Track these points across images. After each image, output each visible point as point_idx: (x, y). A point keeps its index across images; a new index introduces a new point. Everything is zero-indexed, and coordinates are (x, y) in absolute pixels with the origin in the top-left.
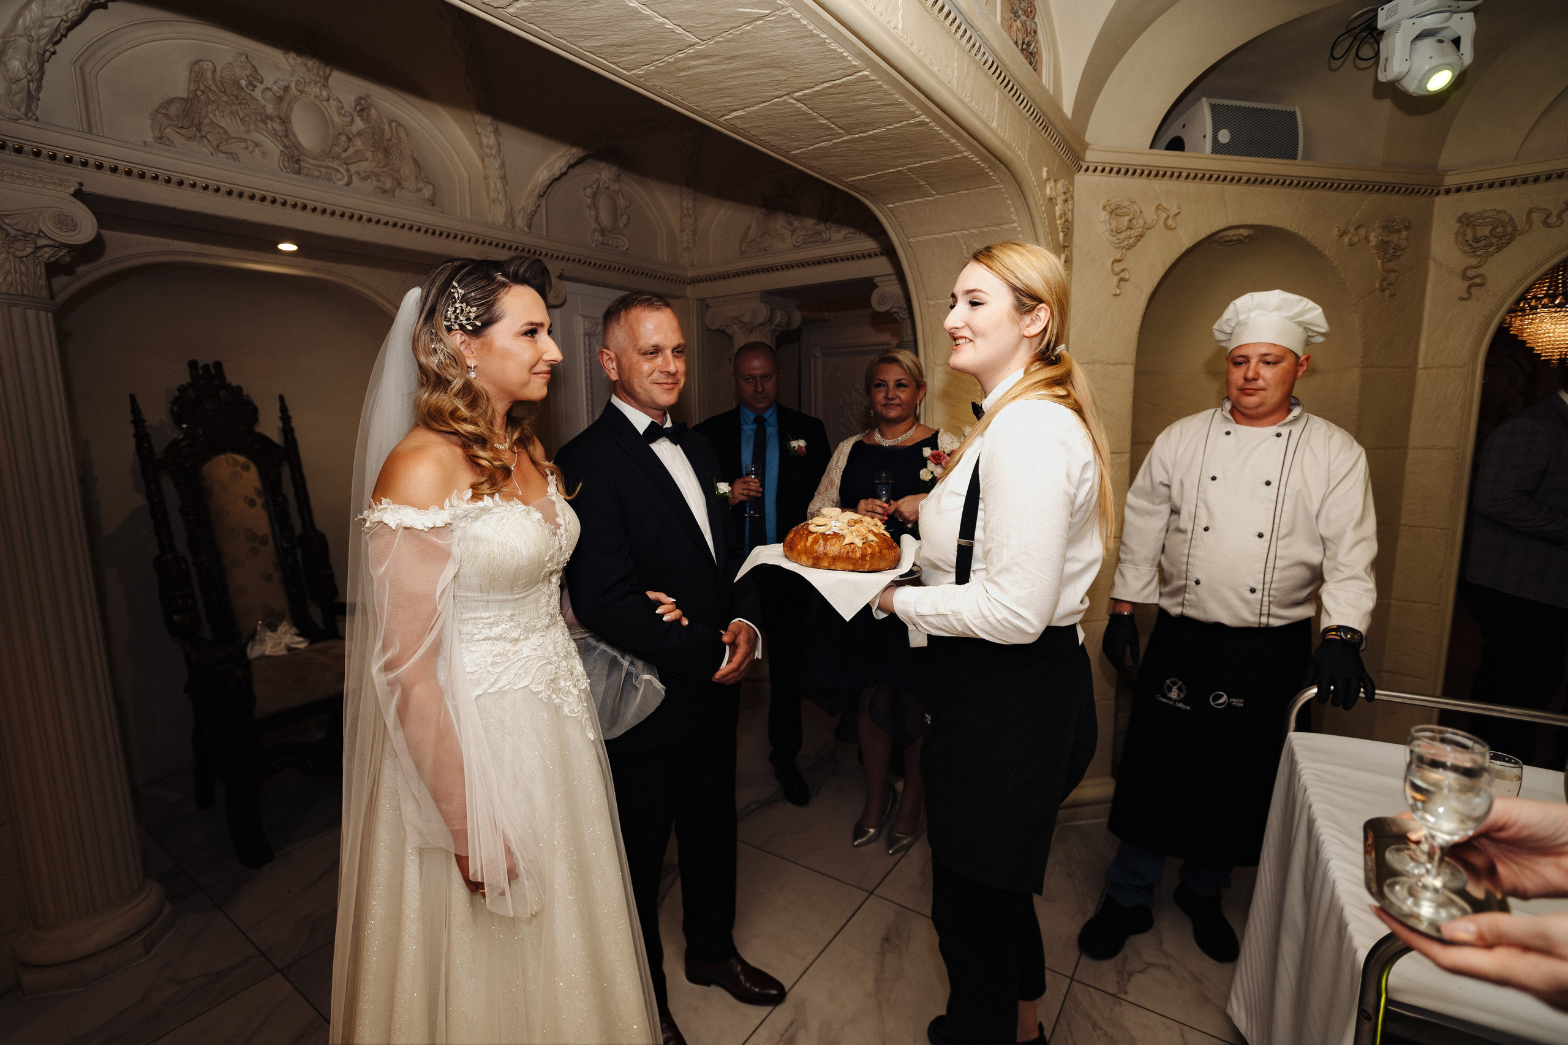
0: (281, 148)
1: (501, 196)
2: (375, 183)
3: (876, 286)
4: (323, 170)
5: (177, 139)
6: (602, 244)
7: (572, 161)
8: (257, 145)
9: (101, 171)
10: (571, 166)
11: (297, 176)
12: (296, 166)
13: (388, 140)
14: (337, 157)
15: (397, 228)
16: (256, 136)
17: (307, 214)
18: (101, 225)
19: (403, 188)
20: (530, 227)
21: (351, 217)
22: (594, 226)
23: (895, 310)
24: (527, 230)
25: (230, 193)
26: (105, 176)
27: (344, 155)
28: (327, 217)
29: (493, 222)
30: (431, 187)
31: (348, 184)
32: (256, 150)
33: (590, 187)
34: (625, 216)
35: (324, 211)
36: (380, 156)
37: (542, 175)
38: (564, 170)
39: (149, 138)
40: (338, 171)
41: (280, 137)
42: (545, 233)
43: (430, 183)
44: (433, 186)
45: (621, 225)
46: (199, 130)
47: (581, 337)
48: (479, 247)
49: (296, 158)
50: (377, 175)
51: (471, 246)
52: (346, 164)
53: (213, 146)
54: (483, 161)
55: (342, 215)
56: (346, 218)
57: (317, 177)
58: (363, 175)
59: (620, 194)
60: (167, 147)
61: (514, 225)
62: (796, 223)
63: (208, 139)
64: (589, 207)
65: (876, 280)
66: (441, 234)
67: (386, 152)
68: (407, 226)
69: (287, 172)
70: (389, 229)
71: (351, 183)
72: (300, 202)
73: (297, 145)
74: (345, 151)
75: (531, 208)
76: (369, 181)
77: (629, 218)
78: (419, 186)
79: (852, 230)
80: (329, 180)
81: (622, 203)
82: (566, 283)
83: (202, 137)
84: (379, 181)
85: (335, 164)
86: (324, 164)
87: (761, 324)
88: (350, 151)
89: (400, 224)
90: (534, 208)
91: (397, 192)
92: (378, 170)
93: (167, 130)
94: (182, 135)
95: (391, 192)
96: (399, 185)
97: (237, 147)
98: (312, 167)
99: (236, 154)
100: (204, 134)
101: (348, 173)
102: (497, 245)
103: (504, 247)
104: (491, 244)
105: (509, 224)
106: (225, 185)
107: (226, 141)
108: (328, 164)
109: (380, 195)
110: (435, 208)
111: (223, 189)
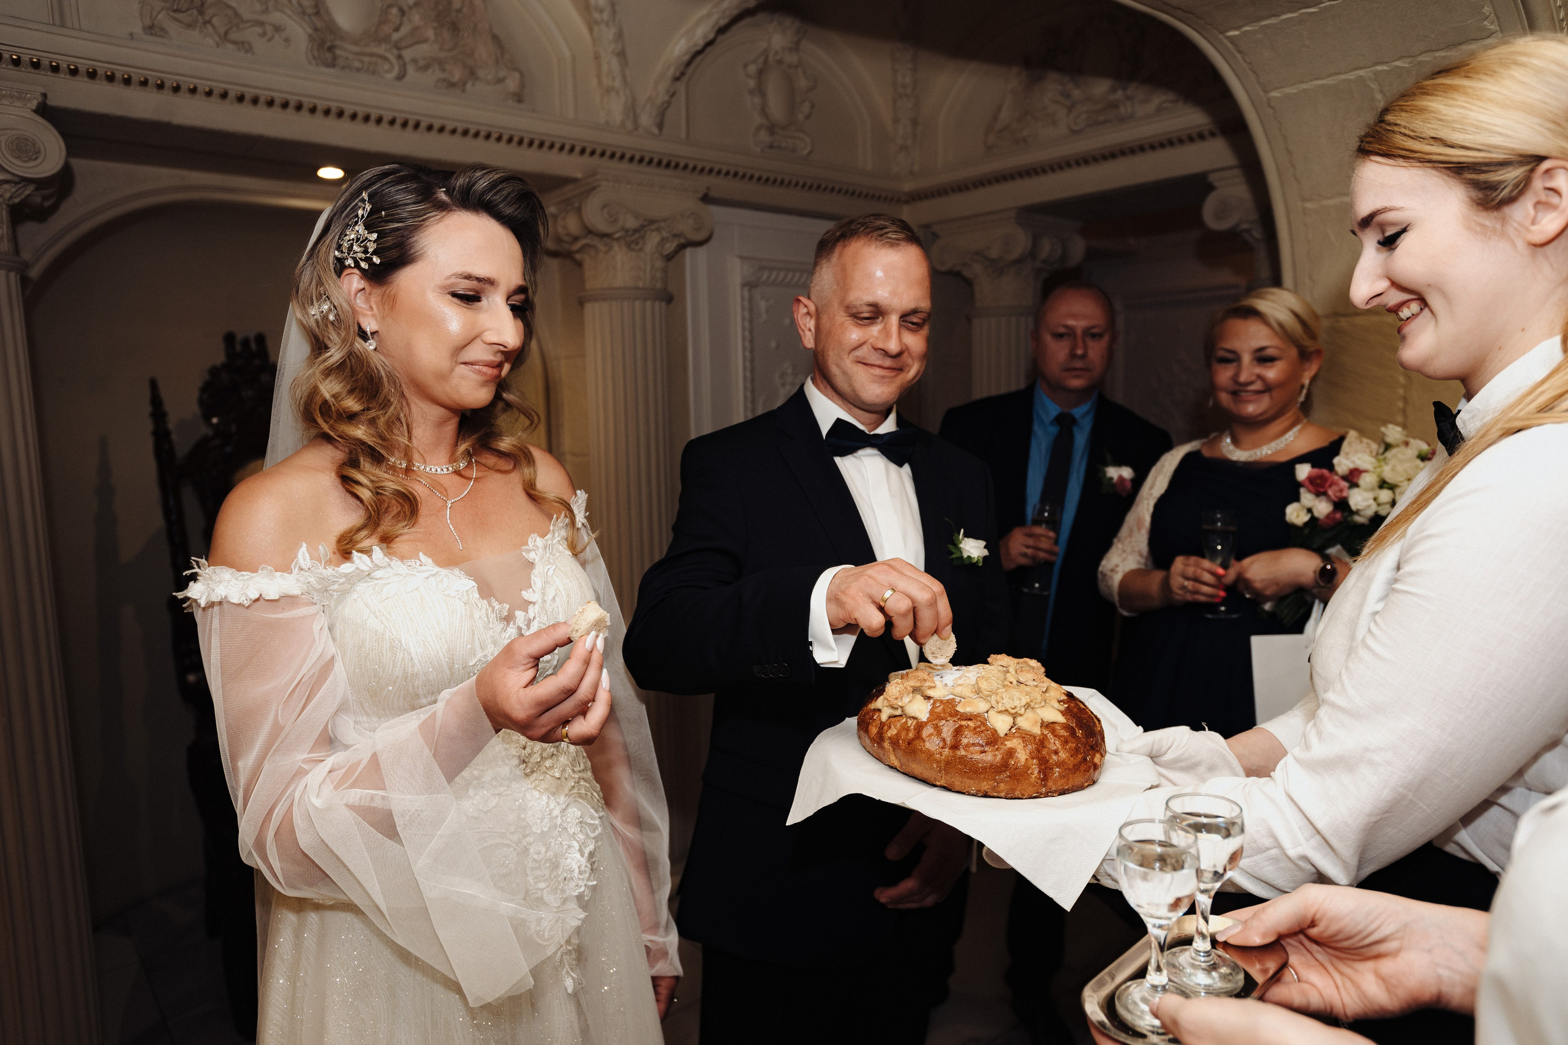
0: (310, 31)
1: (618, 83)
2: (439, 75)
3: (1211, 188)
4: (366, 59)
5: (172, 28)
6: (771, 147)
7: (723, 22)
8: (278, 29)
9: (75, 78)
10: (722, 30)
11: (331, 71)
12: (329, 55)
13: (459, 11)
14: (386, 39)
15: (469, 138)
16: (276, 17)
17: (345, 124)
18: (72, 151)
19: (477, 79)
20: (660, 126)
21: (405, 124)
22: (758, 120)
23: (1245, 226)
24: (655, 131)
25: (241, 99)
26: (82, 84)
27: (396, 36)
28: (371, 127)
29: (607, 123)
30: (517, 75)
31: (401, 77)
32: (277, 37)
33: (754, 62)
34: (807, 104)
35: (367, 118)
36: (446, 34)
37: (680, 47)
38: (711, 36)
39: (138, 29)
40: (385, 59)
41: (309, 16)
42: (683, 135)
43: (517, 69)
44: (522, 74)
45: (801, 117)
46: (201, 12)
47: (738, 288)
48: (586, 160)
49: (328, 44)
50: (441, 63)
51: (575, 158)
52: (399, 49)
53: (219, 35)
54: (591, 30)
55: (392, 122)
56: (397, 126)
57: (358, 70)
58: (422, 63)
59: (800, 69)
60: (160, 40)
61: (636, 125)
62: (1076, 93)
63: (213, 26)
64: (752, 92)
65: (1212, 178)
66: (531, 143)
67: (455, 28)
68: (483, 134)
69: (317, 65)
70: (457, 139)
71: (404, 76)
72: (334, 106)
73: (332, 28)
74: (397, 29)
75: (662, 97)
76: (430, 71)
77: (813, 106)
78: (501, 74)
79: (1171, 96)
80: (373, 72)
81: (803, 83)
82: (715, 209)
83: (206, 23)
84: (444, 70)
85: (382, 50)
86: (368, 50)
87: (1019, 261)
88: (404, 30)
89: (472, 131)
90: (666, 98)
91: (469, 86)
92: (442, 55)
93: (160, 16)
94: (179, 21)
95: (461, 86)
96: (472, 74)
97: (251, 34)
98: (351, 56)
99: (249, 44)
100: (207, 18)
101: (400, 62)
102: (612, 156)
103: (622, 157)
104: (603, 154)
105: (630, 125)
106: (233, 88)
107: (235, 26)
108: (373, 50)
109: (445, 91)
110: (521, 105)
111: (232, 94)
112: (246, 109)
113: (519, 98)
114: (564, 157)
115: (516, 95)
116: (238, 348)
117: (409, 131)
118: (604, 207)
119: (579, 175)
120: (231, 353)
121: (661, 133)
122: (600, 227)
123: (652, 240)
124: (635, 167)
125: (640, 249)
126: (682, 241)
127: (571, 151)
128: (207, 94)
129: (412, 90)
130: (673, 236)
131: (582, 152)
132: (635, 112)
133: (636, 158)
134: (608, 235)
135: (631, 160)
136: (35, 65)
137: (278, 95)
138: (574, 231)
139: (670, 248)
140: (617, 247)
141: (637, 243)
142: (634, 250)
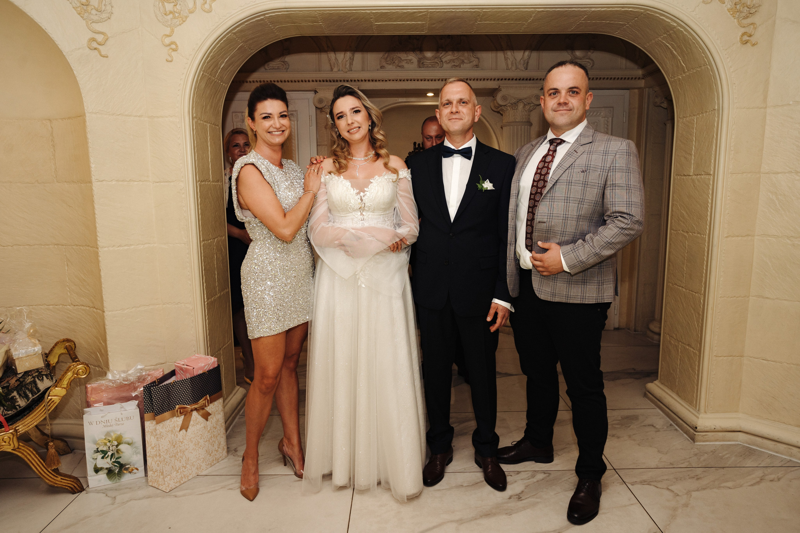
0: (417, 59)
1: (509, 56)
2: (453, 64)
4: (432, 63)
5: (386, 65)
8: (410, 60)
11: (422, 70)
14: (437, 57)
16: (410, 57)
27: (440, 55)
28: (434, 82)
30: (477, 60)
32: (410, 62)
35: (432, 80)
36: (455, 52)
39: (379, 67)
40: (436, 63)
41: (418, 55)
42: (536, 69)
43: (477, 58)
44: (479, 59)
45: (589, 53)
48: (500, 82)
49: (422, 62)
50: (453, 60)
51: (496, 82)
52: (441, 59)
53: (396, 65)
57: (430, 67)
58: (448, 61)
60: (383, 69)
61: (516, 68)
69: (419, 68)
71: (442, 67)
72: (423, 78)
73: (424, 57)
75: (526, 58)
76: (450, 63)
78: (471, 60)
80: (434, 67)
84: (454, 62)
85: (436, 60)
88: (443, 53)
91: (462, 65)
92: (454, 58)
93: (384, 63)
94: (388, 64)
95: (459, 66)
96: (463, 62)
97: (404, 63)
98: (428, 63)
99: (403, 66)
100: (394, 61)
101: (441, 63)
102: (509, 79)
103: (512, 79)
104: (505, 79)
105: (514, 68)
106: (399, 78)
107: (400, 62)
108: (434, 61)
109: (454, 68)
110: (478, 68)
111: (398, 79)
112: (402, 83)
114: (492, 82)
115: (476, 65)
118: (503, 97)
119: (497, 87)
121: (526, 69)
122: (501, 103)
123: (521, 106)
124: (517, 82)
125: (516, 109)
126: (532, 105)
127: (494, 80)
128: (393, 80)
129: (444, 70)
130: (529, 104)
131: (498, 80)
132: (516, 64)
133: (518, 79)
134: (505, 105)
135: (516, 80)
136: (358, 81)
137: (409, 78)
138: (497, 105)
139: (527, 107)
140: (509, 109)
141: (515, 107)
142: (514, 109)
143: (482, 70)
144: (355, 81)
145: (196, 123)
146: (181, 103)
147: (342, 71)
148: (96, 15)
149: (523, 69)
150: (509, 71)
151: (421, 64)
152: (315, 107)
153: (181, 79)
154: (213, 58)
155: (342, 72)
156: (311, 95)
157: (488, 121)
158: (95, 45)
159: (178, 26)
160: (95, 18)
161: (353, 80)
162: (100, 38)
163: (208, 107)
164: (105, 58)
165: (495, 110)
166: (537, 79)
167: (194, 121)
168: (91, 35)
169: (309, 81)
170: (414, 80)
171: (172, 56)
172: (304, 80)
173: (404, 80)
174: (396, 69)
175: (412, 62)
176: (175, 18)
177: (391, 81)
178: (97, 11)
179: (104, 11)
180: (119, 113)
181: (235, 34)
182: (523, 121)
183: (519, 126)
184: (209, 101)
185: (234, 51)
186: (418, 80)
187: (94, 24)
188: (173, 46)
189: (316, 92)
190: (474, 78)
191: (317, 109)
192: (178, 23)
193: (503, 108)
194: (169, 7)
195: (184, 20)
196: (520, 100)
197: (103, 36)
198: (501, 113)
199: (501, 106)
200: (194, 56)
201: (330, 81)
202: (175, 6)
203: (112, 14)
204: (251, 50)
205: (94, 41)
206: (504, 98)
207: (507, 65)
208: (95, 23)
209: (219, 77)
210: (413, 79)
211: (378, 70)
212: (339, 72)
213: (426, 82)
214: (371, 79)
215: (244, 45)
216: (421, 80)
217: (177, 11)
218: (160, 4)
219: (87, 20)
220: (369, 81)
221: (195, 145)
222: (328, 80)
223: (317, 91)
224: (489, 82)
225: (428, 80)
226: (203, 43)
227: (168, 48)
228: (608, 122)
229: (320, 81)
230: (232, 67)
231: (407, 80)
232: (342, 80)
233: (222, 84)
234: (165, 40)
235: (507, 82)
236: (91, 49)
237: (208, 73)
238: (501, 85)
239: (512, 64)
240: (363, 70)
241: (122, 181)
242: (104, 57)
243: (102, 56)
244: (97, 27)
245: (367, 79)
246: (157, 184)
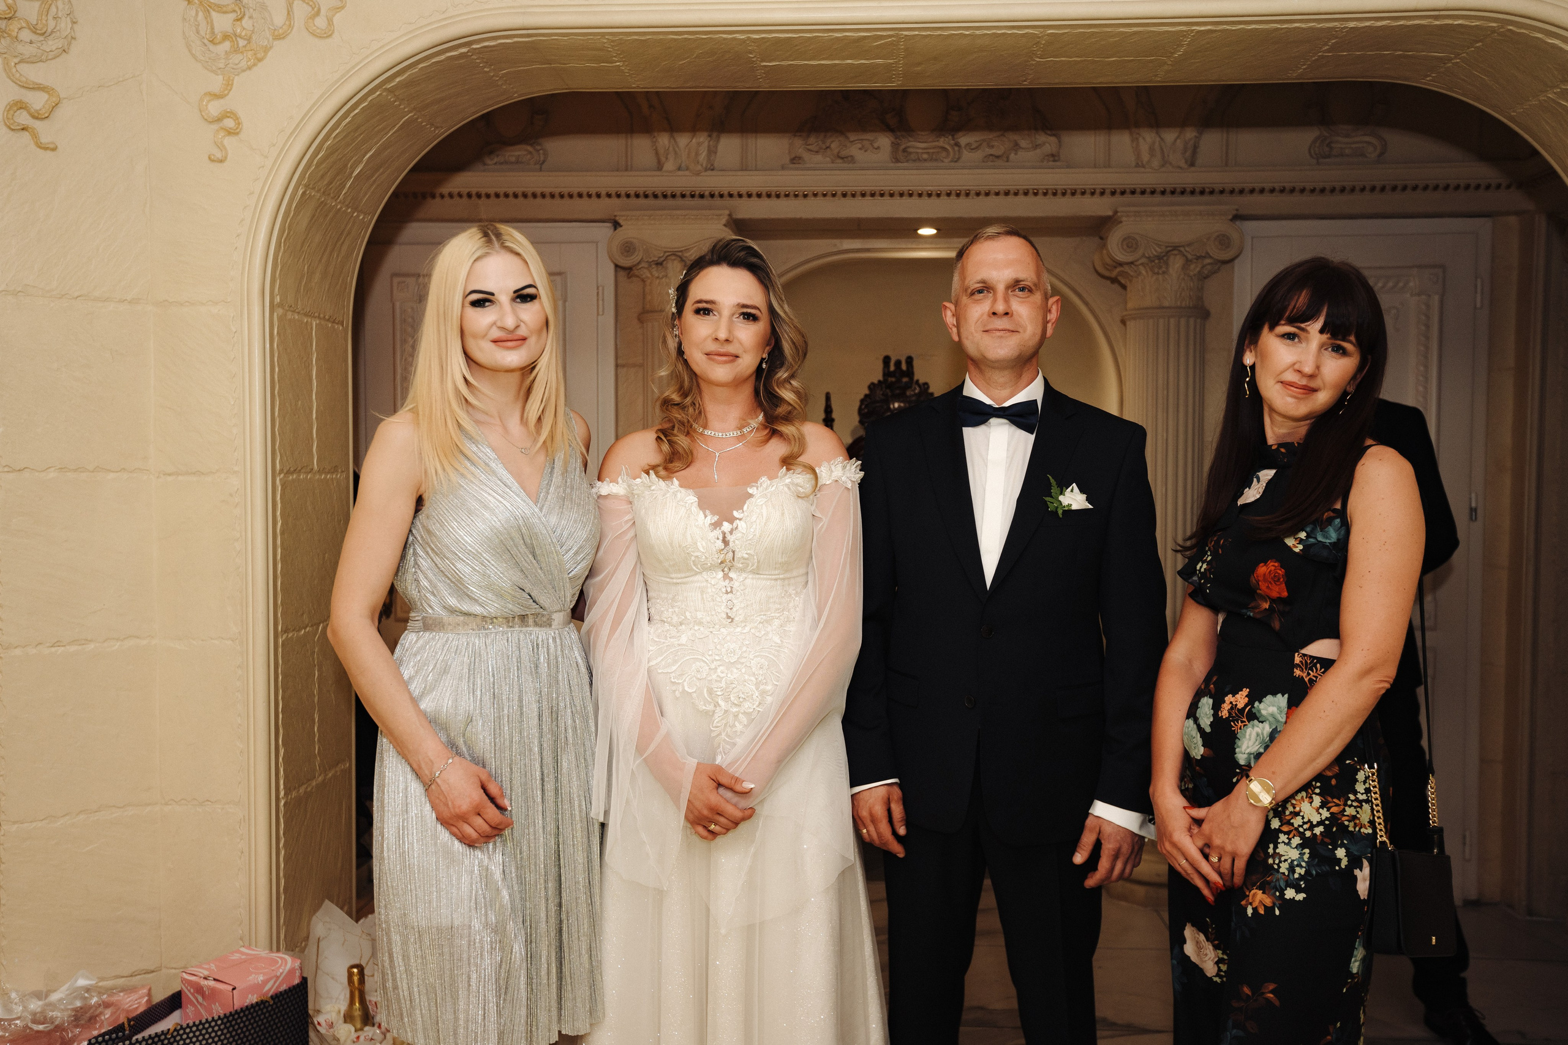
0: (892, 139)
2: (987, 152)
4: (931, 151)
5: (806, 156)
8: (871, 142)
9: (750, 199)
11: (905, 164)
12: (902, 154)
19: (1019, 149)
20: (1191, 160)
21: (958, 194)
24: (1186, 165)
26: (753, 202)
28: (935, 200)
30: (1055, 139)
31: (955, 160)
32: (870, 147)
35: (930, 194)
39: (786, 160)
41: (894, 128)
43: (1055, 136)
44: (1058, 138)
46: (824, 141)
48: (1117, 199)
49: (903, 147)
50: (988, 143)
52: (955, 139)
53: (832, 154)
55: (949, 194)
56: (953, 196)
57: (925, 160)
58: (974, 145)
60: (799, 166)
63: (831, 149)
66: (1064, 193)
68: (1021, 192)
69: (895, 162)
70: (1001, 199)
71: (959, 158)
72: (906, 189)
76: (981, 150)
78: (1039, 143)
80: (936, 160)
82: (1246, 226)
83: (827, 148)
84: (990, 148)
85: (941, 142)
86: (933, 144)
89: (1016, 190)
91: (1012, 155)
92: (991, 135)
93: (799, 150)
94: (811, 151)
95: (1004, 157)
96: (1016, 146)
98: (920, 151)
99: (852, 156)
100: (827, 144)
101: (956, 148)
102: (1143, 192)
103: (1153, 192)
104: (1133, 192)
105: (1156, 163)
106: (840, 189)
107: (845, 146)
108: (936, 144)
109: (990, 164)
110: (1058, 163)
111: (839, 193)
112: (849, 201)
113: (1054, 157)
114: (1096, 199)
115: (1053, 155)
116: (892, 368)
117: (962, 199)
118: (1125, 239)
119: (1110, 213)
120: (887, 373)
121: (1192, 164)
122: (1120, 257)
123: (1176, 264)
124: (1168, 198)
125: (1164, 273)
126: (1208, 261)
127: (1102, 193)
128: (825, 195)
129: (963, 168)
130: (1198, 258)
131: (1113, 193)
132: (1162, 150)
133: (1168, 190)
134: (1132, 263)
135: (1163, 193)
136: (731, 195)
137: (868, 189)
138: (1108, 261)
139: (1194, 269)
140: (1144, 272)
141: (1160, 268)
142: (1158, 273)
143: (1068, 167)
144: (721, 196)
145: (280, 319)
146: (243, 268)
147: (687, 169)
148: (31, 42)
149: (1182, 164)
150: (1142, 170)
151: (899, 156)
152: (612, 266)
153: (245, 207)
154: (332, 151)
155: (687, 173)
156: (603, 231)
157: (1086, 304)
158: (23, 118)
159: (244, 71)
160: (28, 51)
161: (717, 193)
162: (38, 101)
163: (317, 276)
164: (48, 152)
165: (1107, 274)
166: (1222, 192)
167: (275, 314)
168: (15, 93)
169: (598, 196)
170: (882, 195)
171: (225, 149)
172: (585, 194)
173: (853, 196)
174: (833, 165)
175: (876, 145)
176: (236, 50)
177: (820, 198)
178: (35, 33)
179: (52, 32)
180: (76, 294)
181: (390, 91)
182: (1183, 305)
183: (1172, 321)
184: (320, 261)
185: (388, 132)
186: (892, 195)
187: (24, 68)
188: (229, 123)
189: (616, 225)
190: (1047, 190)
191: (619, 269)
192: (243, 64)
193: (1126, 269)
194: (223, 22)
195: (259, 56)
196: (1175, 248)
197: (45, 96)
198: (1123, 281)
199: (1121, 264)
200: (285, 145)
201: (655, 196)
202: (238, 20)
203: (73, 41)
204: (437, 128)
205: (21, 108)
206: (1130, 243)
207: (1138, 156)
208: (28, 62)
209: (350, 198)
210: (878, 193)
211: (783, 168)
212: (680, 173)
213: (915, 200)
214: (764, 190)
215: (417, 119)
216: (901, 195)
217: (243, 34)
218: (201, 14)
219: (5, 56)
220: (759, 196)
221: (276, 377)
222: (649, 192)
223: (621, 222)
224: (1087, 200)
225: (920, 195)
226: (306, 115)
227: (215, 127)
228: (1428, 306)
229: (628, 196)
230: (383, 173)
231: (863, 195)
232: (688, 193)
233: (358, 216)
234: (210, 107)
235: (1138, 198)
236: (13, 130)
237: (319, 191)
238: (1118, 210)
239: (1152, 150)
240: (744, 168)
241: (75, 470)
242: (46, 149)
243: (41, 148)
244: (33, 73)
245: (754, 191)
246: (170, 479)
